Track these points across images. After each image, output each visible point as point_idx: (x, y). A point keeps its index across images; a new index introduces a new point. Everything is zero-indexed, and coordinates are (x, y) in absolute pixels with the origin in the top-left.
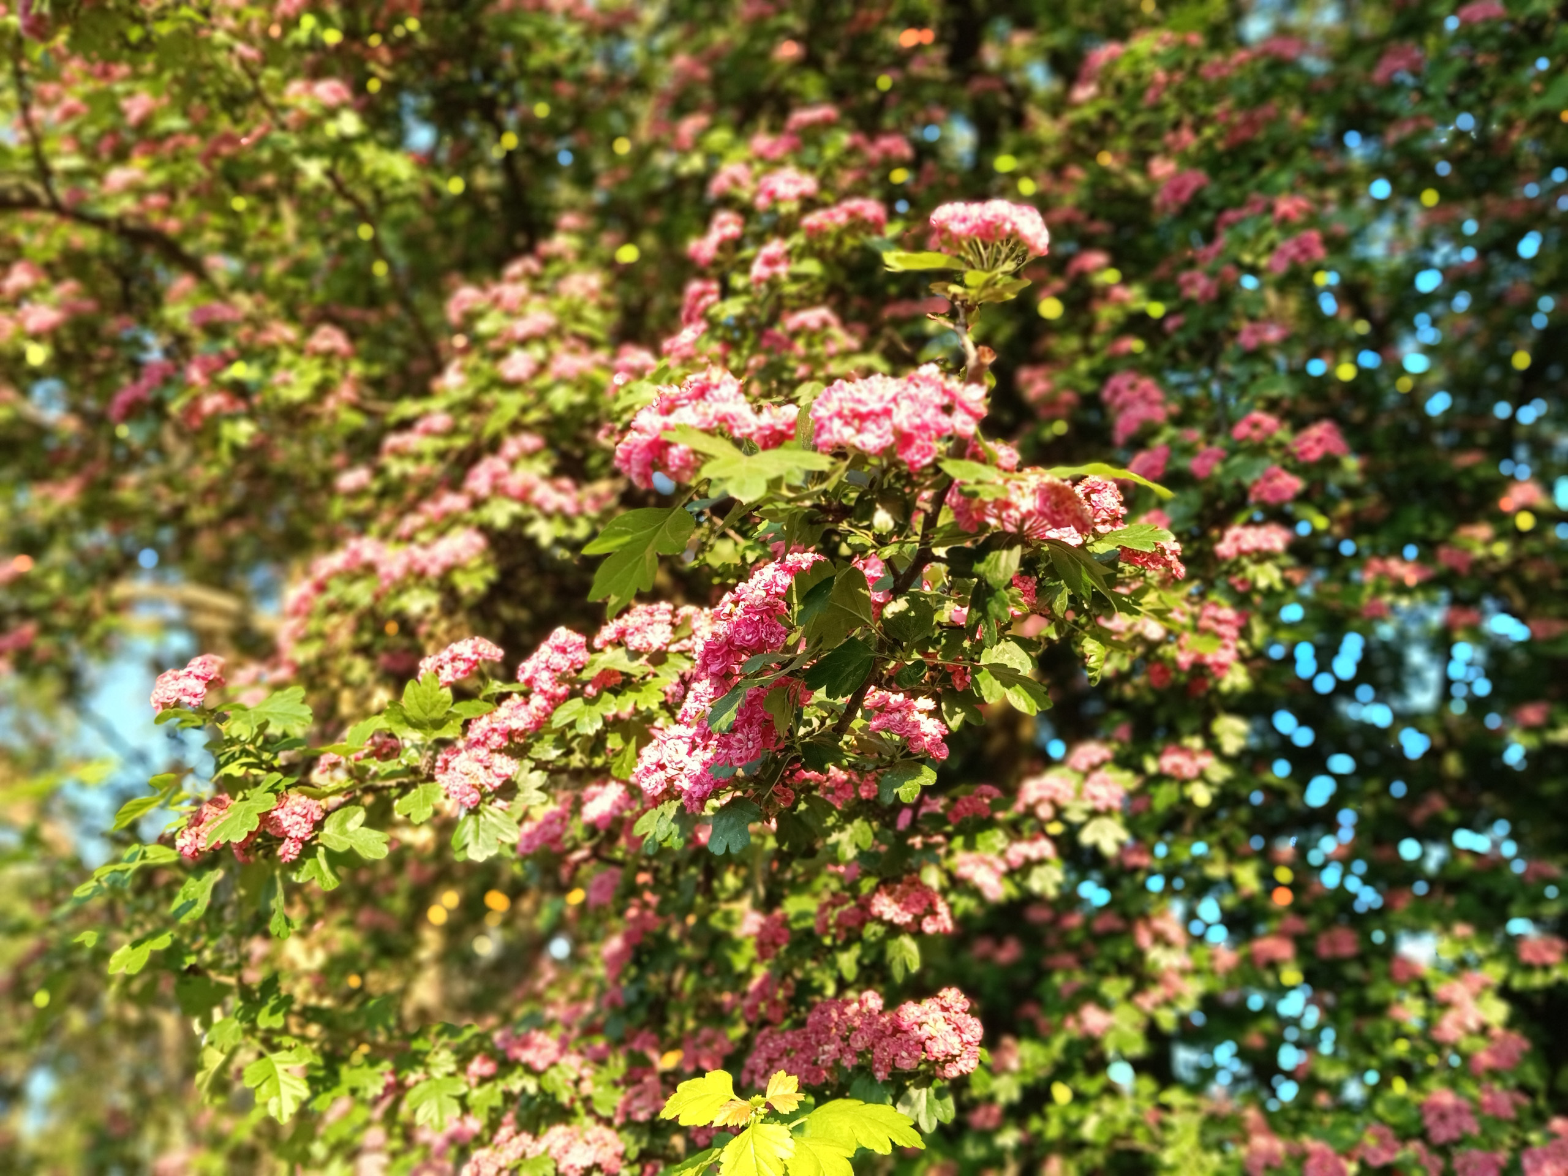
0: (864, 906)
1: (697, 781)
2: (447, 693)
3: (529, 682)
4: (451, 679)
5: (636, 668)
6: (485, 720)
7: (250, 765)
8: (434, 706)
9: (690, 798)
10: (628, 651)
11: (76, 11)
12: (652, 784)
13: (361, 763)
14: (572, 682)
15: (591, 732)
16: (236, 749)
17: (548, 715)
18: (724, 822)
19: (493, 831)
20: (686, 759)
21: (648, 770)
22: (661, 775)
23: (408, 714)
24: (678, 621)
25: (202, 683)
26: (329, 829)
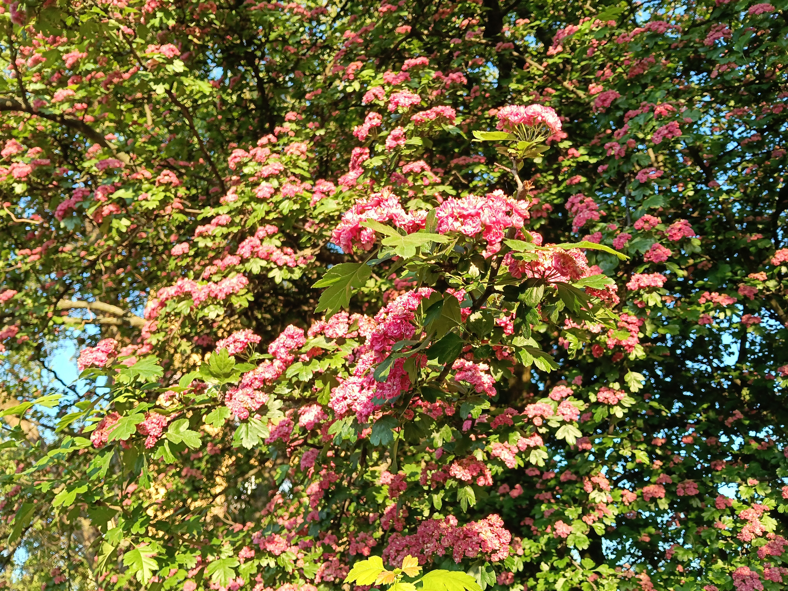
0: (446, 471)
1: (365, 406)
2: (233, 359)
3: (274, 354)
4: (233, 352)
5: (331, 346)
6: (251, 373)
7: (129, 397)
8: (225, 366)
9: (361, 415)
10: (325, 338)
11: (39, 9)
12: (339, 408)
13: (187, 396)
14: (295, 353)
15: (307, 380)
16: (122, 389)
17: (284, 371)
18: (378, 428)
19: (255, 432)
20: (358, 394)
21: (338, 400)
22: (345, 403)
23: (212, 370)
24: (351, 322)
25: (105, 354)
26: (171, 430)
